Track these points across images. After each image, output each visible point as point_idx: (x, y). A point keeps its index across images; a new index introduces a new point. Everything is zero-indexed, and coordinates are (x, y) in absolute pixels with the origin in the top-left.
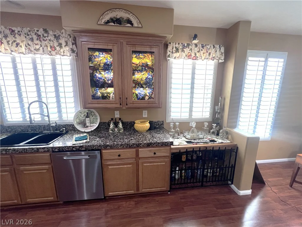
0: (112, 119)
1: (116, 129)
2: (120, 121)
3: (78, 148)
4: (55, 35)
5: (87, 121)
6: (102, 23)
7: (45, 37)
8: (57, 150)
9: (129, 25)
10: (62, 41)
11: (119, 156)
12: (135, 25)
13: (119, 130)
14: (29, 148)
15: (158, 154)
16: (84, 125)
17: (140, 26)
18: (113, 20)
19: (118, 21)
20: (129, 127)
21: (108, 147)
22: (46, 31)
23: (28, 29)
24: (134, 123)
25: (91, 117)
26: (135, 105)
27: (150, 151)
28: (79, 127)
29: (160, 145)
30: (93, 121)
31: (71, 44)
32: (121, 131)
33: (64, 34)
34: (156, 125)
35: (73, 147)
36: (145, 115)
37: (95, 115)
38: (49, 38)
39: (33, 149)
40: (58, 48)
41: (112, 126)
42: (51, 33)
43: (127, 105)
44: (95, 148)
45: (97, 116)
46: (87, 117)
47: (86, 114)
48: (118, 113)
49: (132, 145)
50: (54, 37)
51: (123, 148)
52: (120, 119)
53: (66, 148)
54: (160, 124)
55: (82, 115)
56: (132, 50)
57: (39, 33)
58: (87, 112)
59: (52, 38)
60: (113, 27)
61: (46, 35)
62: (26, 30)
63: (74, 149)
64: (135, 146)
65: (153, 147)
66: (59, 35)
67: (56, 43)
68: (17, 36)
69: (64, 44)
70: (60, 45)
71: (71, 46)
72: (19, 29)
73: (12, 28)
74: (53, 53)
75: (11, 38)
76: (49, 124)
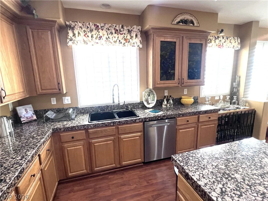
0: (165, 97)
1: (168, 105)
2: (170, 98)
3: (162, 117)
4: (129, 30)
5: (149, 99)
6: (175, 23)
7: (121, 31)
8: (148, 120)
9: (192, 25)
10: (134, 34)
11: (188, 121)
13: (171, 105)
14: (130, 120)
15: (212, 119)
16: (148, 102)
17: (198, 25)
18: (182, 21)
19: (185, 22)
21: (181, 115)
22: (123, 27)
23: (110, 25)
24: (181, 98)
25: (151, 95)
26: (188, 84)
27: (206, 116)
28: (146, 104)
30: (152, 99)
31: (139, 36)
33: (134, 30)
36: (185, 92)
38: (124, 32)
39: (132, 120)
40: (130, 40)
41: (165, 102)
42: (125, 28)
43: (183, 84)
44: (172, 116)
45: (154, 95)
46: (149, 96)
49: (196, 113)
50: (128, 32)
51: (190, 116)
52: (170, 96)
53: (154, 118)
55: (147, 95)
56: (189, 42)
57: (117, 28)
58: (149, 92)
59: (126, 32)
60: (181, 26)
61: (122, 30)
62: (107, 26)
63: (159, 118)
66: (132, 30)
67: (129, 37)
68: (100, 30)
69: (134, 37)
70: (132, 37)
71: (139, 38)
72: (103, 25)
73: (98, 24)
74: (127, 44)
75: (95, 32)
76: (119, 104)
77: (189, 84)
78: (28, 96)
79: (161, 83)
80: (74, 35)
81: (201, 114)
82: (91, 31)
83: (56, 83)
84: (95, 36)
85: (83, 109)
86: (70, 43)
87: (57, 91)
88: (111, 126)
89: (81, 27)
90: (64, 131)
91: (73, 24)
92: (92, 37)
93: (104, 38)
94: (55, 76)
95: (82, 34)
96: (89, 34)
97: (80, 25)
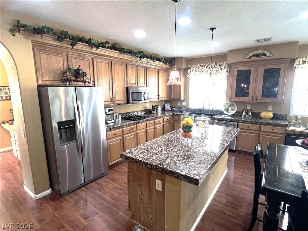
0: (245, 109)
1: (247, 116)
2: (250, 111)
4: (220, 65)
5: (229, 109)
6: (248, 58)
7: (215, 67)
8: (216, 119)
9: (264, 56)
10: (223, 67)
11: (248, 127)
12: (268, 55)
13: (249, 116)
16: (228, 111)
17: (271, 55)
19: (257, 55)
20: (256, 115)
22: (216, 64)
23: (209, 64)
25: (232, 107)
26: (262, 100)
27: (270, 128)
28: (225, 112)
29: (277, 125)
30: (233, 109)
31: (227, 68)
32: (250, 117)
33: (224, 64)
34: (280, 117)
35: (224, 119)
36: (270, 109)
37: (234, 106)
38: (217, 67)
40: (220, 71)
41: (244, 113)
42: (218, 64)
43: (256, 100)
44: (235, 121)
46: (230, 106)
48: (249, 106)
49: (257, 123)
51: (251, 124)
52: (250, 110)
53: (221, 118)
54: (283, 116)
55: (227, 106)
56: (264, 68)
57: (213, 65)
58: (230, 104)
59: (218, 66)
60: (254, 59)
61: (215, 65)
62: (207, 65)
63: (224, 120)
64: (259, 123)
65: (271, 125)
66: (222, 64)
67: (219, 69)
68: (203, 68)
69: (223, 68)
70: (221, 69)
71: (227, 69)
72: (205, 64)
73: (202, 65)
74: (218, 73)
75: (200, 69)
76: (209, 109)
77: (264, 101)
78: (168, 99)
79: (236, 98)
80: (190, 71)
81: (263, 125)
82: (199, 68)
83: (179, 95)
84: (200, 71)
85: (190, 109)
86: (188, 76)
87: (178, 98)
89: (194, 67)
90: (176, 115)
91: (191, 66)
92: (199, 71)
93: (205, 71)
94: (178, 91)
95: (194, 70)
96: (197, 70)
97: (194, 66)
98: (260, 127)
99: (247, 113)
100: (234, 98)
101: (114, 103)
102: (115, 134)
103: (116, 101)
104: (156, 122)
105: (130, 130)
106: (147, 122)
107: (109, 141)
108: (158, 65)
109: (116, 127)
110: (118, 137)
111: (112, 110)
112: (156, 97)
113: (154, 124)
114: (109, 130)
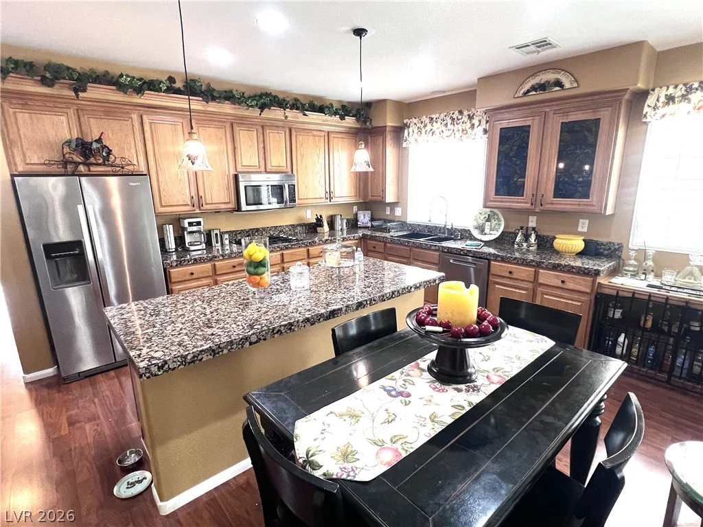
0: (522, 228)
1: (525, 245)
2: (533, 232)
3: (465, 252)
4: (469, 115)
5: (486, 227)
6: (520, 95)
7: (459, 120)
8: (446, 250)
9: (558, 88)
11: (510, 273)
12: (567, 85)
13: (529, 246)
16: (482, 231)
17: (575, 85)
18: (534, 88)
19: (542, 87)
20: (545, 244)
21: (499, 259)
22: (461, 112)
23: (446, 114)
24: (555, 238)
25: (493, 221)
26: (555, 206)
27: (557, 277)
28: (476, 233)
29: (574, 270)
30: (495, 227)
31: (485, 122)
32: (531, 248)
33: (479, 112)
34: (605, 249)
35: (461, 250)
36: (583, 227)
37: (498, 219)
38: (463, 120)
40: (469, 131)
41: (519, 238)
42: (466, 113)
43: (541, 205)
44: (483, 255)
45: (501, 221)
46: (488, 220)
47: (487, 216)
48: (535, 220)
50: (468, 118)
51: (517, 264)
52: (534, 229)
53: (456, 249)
54: (613, 248)
55: (482, 218)
56: (561, 121)
57: (454, 116)
58: (489, 213)
59: (465, 119)
60: (535, 96)
61: (460, 117)
62: (442, 116)
64: (534, 264)
65: (561, 271)
66: (474, 114)
67: (468, 125)
68: (434, 123)
69: (477, 123)
70: (472, 126)
71: (484, 125)
72: (437, 116)
73: (432, 116)
74: (464, 137)
75: (429, 127)
76: (445, 225)
77: (558, 206)
78: (361, 201)
79: (496, 199)
80: (409, 134)
81: (543, 268)
82: (425, 126)
83: (381, 190)
84: (428, 132)
85: (410, 225)
86: (404, 145)
87: (380, 198)
88: (405, 245)
89: (415, 124)
90: (370, 239)
91: (409, 122)
92: (426, 133)
93: (437, 133)
94: (381, 181)
95: (416, 131)
96: (423, 131)
97: (415, 121)
98: (536, 274)
99: (526, 237)
100: (492, 199)
101: (202, 208)
102: (192, 274)
103: (207, 204)
104: (310, 251)
105: (234, 267)
106: (285, 252)
107: (178, 287)
108: (323, 121)
109: (195, 260)
110: (203, 279)
111: (199, 224)
112: (324, 196)
113: (306, 257)
114: (177, 265)
